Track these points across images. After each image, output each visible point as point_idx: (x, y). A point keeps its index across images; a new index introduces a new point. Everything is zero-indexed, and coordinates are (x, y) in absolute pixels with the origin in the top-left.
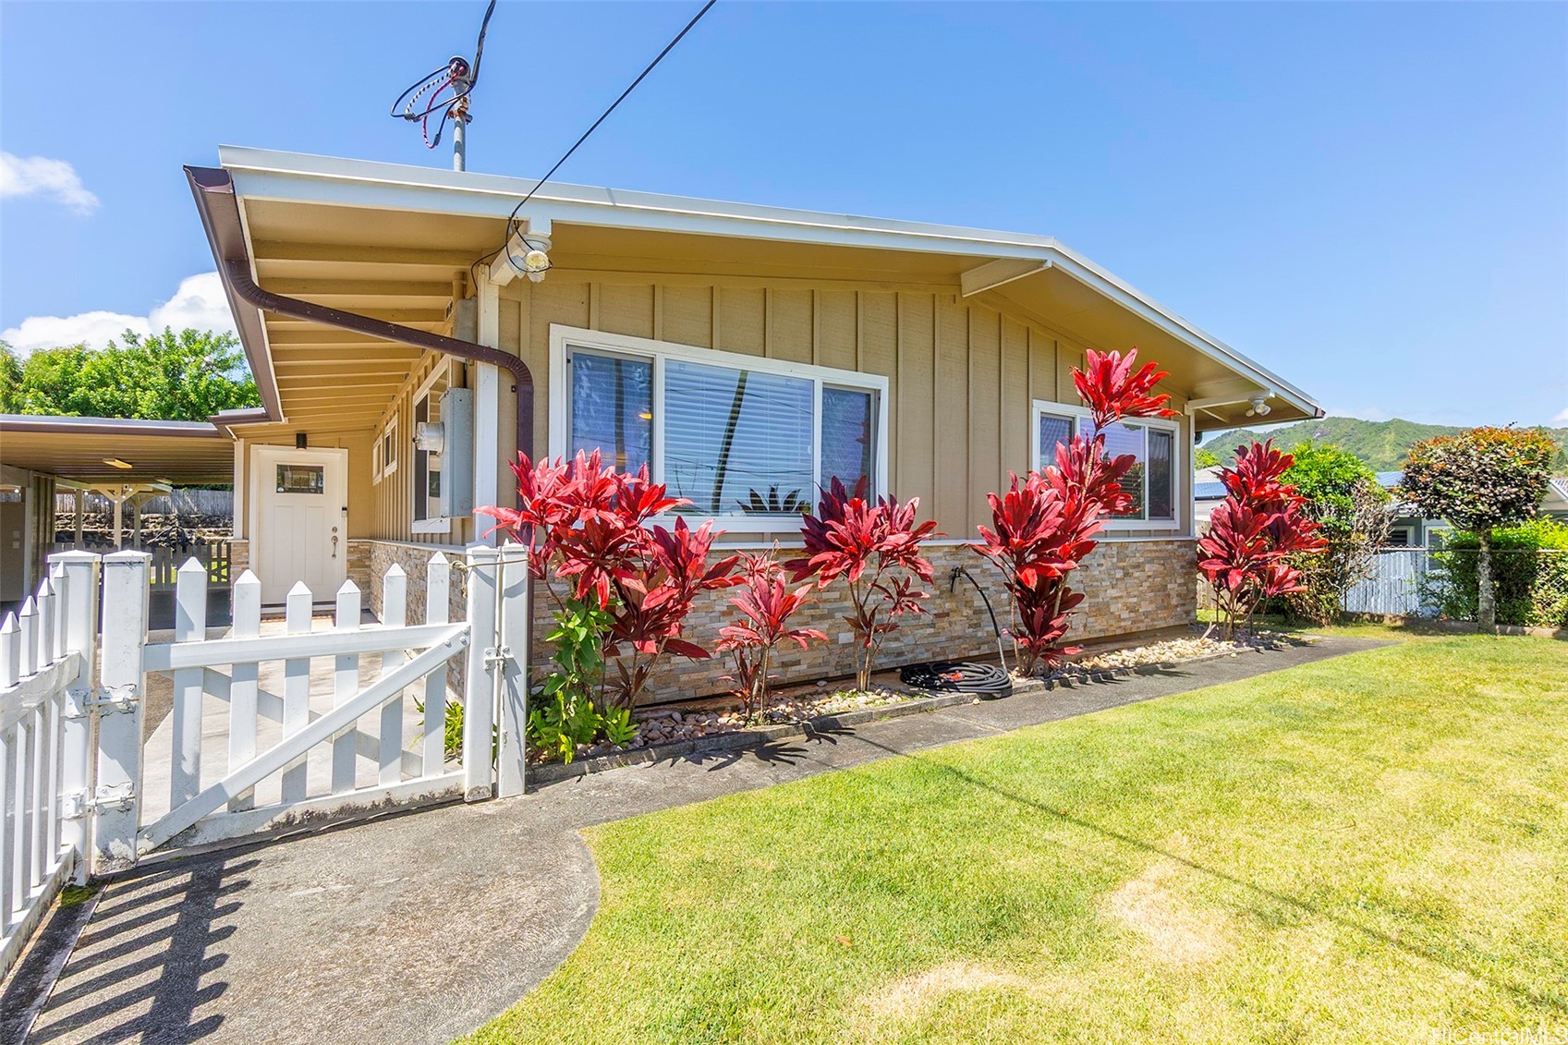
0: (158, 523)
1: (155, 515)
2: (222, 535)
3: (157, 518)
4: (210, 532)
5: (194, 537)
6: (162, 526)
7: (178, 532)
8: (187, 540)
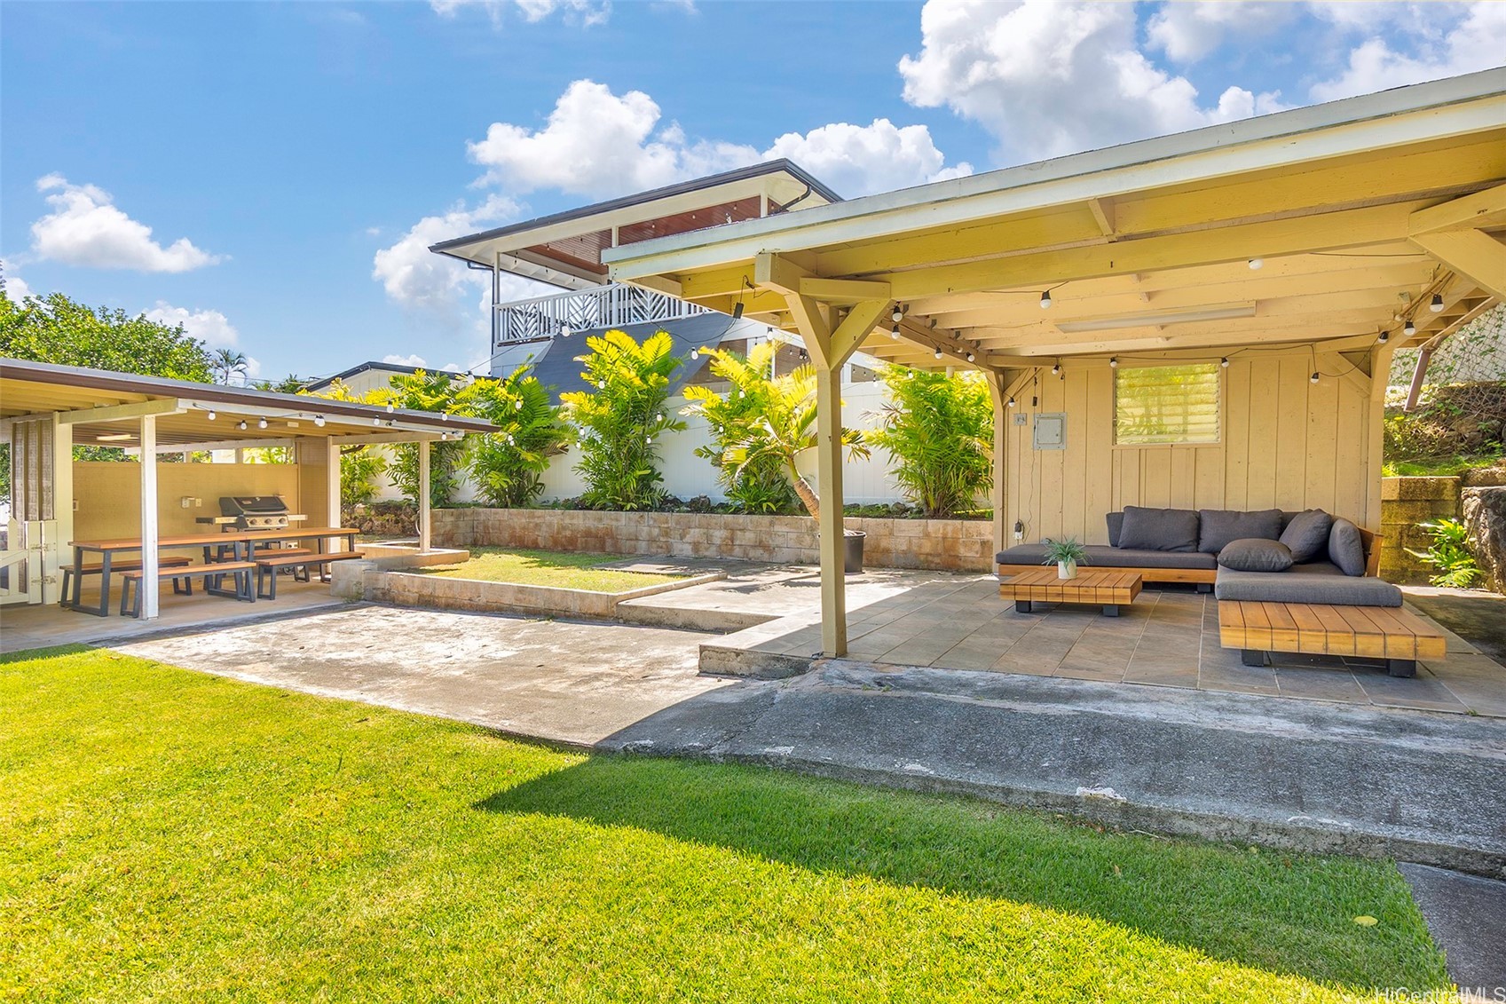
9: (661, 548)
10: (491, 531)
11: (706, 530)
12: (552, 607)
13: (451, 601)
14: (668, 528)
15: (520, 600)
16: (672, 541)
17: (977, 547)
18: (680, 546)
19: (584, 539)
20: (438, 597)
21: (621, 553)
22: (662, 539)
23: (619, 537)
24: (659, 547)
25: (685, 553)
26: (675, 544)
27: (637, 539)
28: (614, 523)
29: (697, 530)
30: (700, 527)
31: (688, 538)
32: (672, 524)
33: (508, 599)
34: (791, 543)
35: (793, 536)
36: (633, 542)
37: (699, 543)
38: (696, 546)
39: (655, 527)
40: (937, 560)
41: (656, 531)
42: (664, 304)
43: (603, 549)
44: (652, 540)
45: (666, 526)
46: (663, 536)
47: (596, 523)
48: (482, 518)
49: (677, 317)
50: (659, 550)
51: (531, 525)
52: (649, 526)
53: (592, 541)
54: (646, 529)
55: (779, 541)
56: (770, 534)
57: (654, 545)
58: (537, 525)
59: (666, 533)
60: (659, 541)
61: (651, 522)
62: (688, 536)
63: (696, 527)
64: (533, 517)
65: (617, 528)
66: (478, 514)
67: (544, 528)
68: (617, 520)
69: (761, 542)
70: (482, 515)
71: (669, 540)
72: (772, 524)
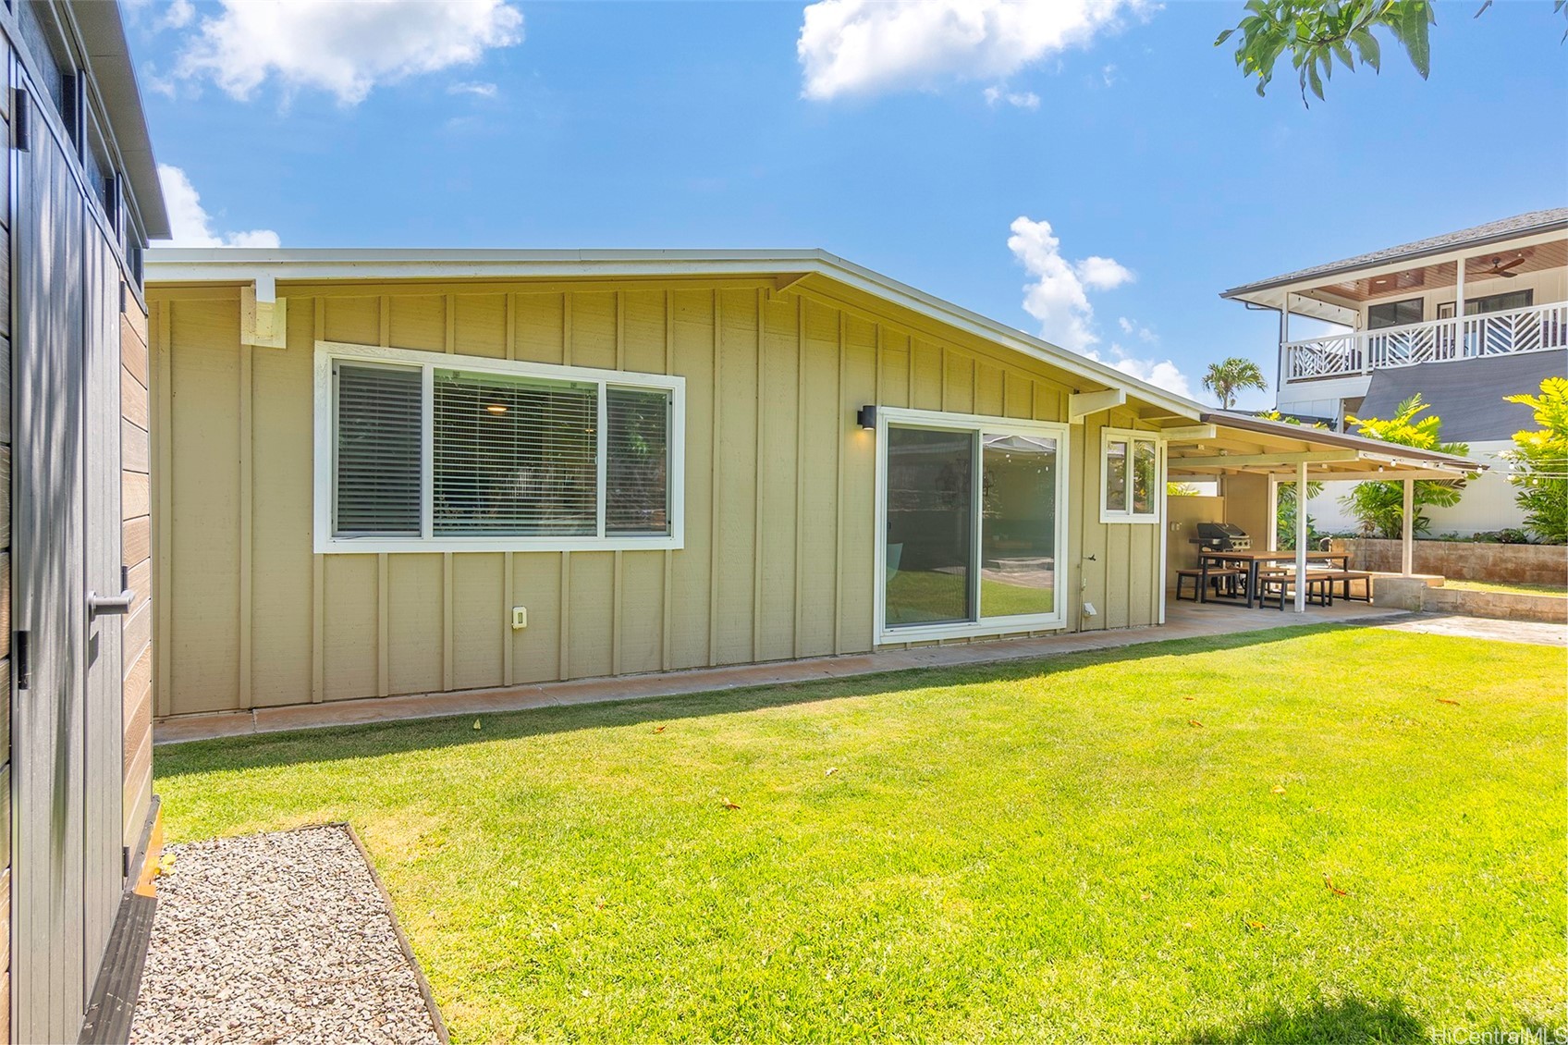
10: (1391, 560)
42: (1431, 347)
48: (1378, 548)
49: (1448, 360)
51: (1453, 557)
58: (1461, 557)
66: (1375, 545)
67: (1473, 560)
70: (1378, 545)
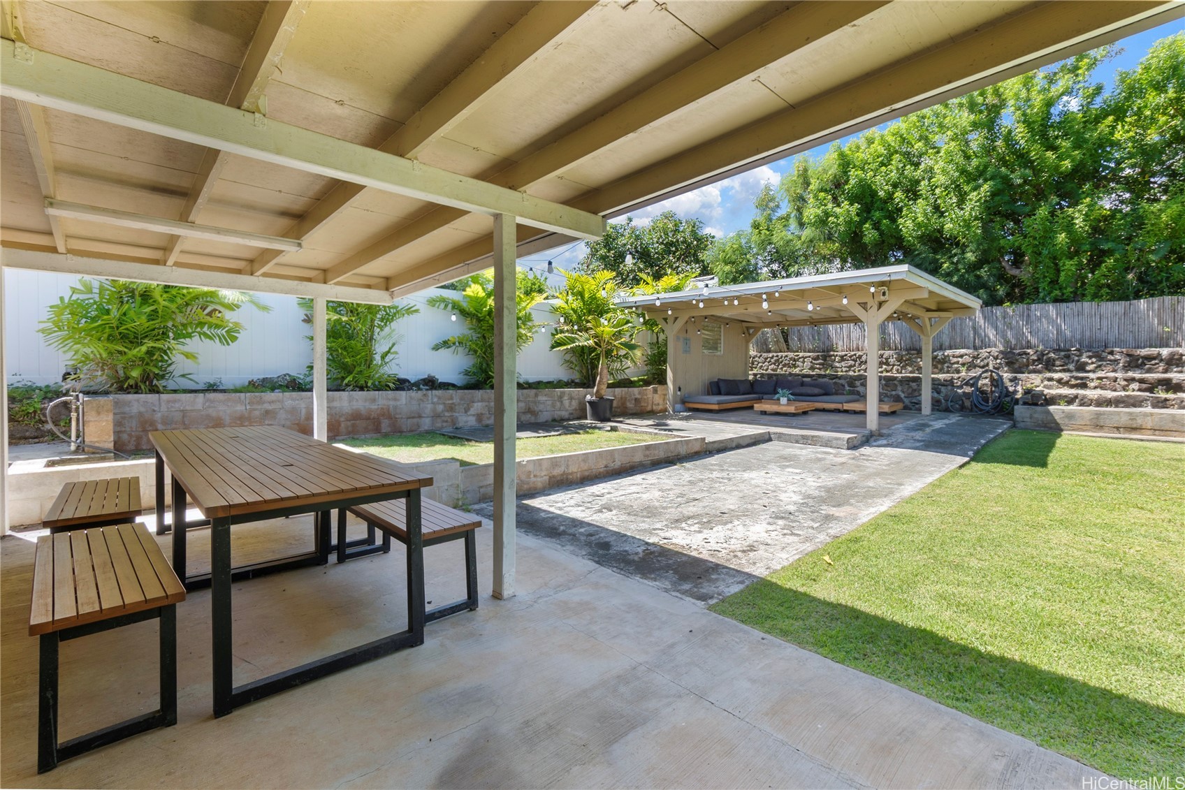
0: (963, 365)
1: (958, 352)
2: (1072, 387)
3: (961, 356)
4: (1050, 379)
5: (1019, 388)
6: (968, 370)
7: (992, 380)
8: (1008, 394)
9: (447, 421)
11: (487, 404)
12: (670, 454)
13: (587, 473)
14: (453, 404)
15: (648, 456)
16: (457, 414)
17: (633, 402)
18: (465, 419)
19: (349, 423)
20: (572, 474)
21: (401, 432)
22: (447, 414)
23: (397, 416)
24: (444, 421)
25: (470, 424)
26: (460, 418)
27: (420, 417)
28: (392, 403)
29: (480, 404)
30: (482, 401)
31: (472, 411)
32: (456, 400)
33: (638, 458)
34: (549, 408)
35: (550, 403)
36: (415, 420)
37: (482, 414)
38: (479, 417)
39: (439, 404)
40: (619, 410)
41: (440, 408)
43: (377, 430)
44: (436, 416)
45: (450, 402)
46: (448, 411)
47: (367, 404)
50: (445, 424)
52: (433, 403)
53: (361, 424)
54: (430, 406)
55: (541, 407)
56: (535, 402)
57: (439, 420)
59: (451, 408)
60: (444, 416)
61: (435, 400)
62: (472, 409)
63: (479, 401)
64: (261, 402)
65: (395, 407)
68: (395, 399)
69: (529, 408)
71: (454, 414)
72: (536, 395)
